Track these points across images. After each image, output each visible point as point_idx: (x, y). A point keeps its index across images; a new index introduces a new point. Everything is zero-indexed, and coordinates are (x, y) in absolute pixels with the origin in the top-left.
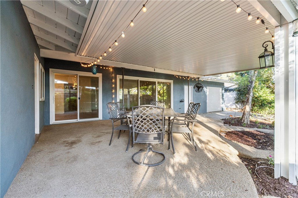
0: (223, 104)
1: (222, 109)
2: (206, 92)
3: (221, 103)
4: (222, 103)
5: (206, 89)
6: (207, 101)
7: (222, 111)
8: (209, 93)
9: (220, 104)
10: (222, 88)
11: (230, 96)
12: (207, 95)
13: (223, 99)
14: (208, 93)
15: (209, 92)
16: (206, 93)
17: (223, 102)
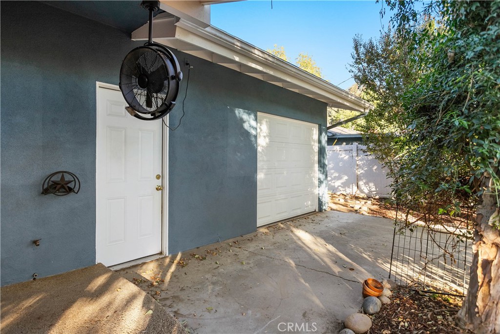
0: (324, 185)
1: (320, 204)
2: (256, 137)
3: (317, 182)
4: (321, 182)
5: (253, 123)
6: (260, 176)
7: (321, 210)
8: (271, 141)
9: (312, 185)
10: (320, 126)
11: (343, 156)
12: (259, 149)
13: (322, 166)
14: (262, 142)
15: (270, 135)
16: (253, 139)
17: (322, 177)
